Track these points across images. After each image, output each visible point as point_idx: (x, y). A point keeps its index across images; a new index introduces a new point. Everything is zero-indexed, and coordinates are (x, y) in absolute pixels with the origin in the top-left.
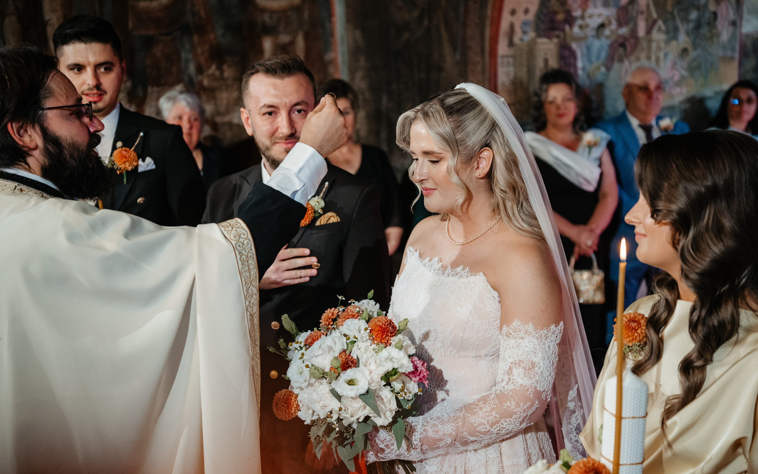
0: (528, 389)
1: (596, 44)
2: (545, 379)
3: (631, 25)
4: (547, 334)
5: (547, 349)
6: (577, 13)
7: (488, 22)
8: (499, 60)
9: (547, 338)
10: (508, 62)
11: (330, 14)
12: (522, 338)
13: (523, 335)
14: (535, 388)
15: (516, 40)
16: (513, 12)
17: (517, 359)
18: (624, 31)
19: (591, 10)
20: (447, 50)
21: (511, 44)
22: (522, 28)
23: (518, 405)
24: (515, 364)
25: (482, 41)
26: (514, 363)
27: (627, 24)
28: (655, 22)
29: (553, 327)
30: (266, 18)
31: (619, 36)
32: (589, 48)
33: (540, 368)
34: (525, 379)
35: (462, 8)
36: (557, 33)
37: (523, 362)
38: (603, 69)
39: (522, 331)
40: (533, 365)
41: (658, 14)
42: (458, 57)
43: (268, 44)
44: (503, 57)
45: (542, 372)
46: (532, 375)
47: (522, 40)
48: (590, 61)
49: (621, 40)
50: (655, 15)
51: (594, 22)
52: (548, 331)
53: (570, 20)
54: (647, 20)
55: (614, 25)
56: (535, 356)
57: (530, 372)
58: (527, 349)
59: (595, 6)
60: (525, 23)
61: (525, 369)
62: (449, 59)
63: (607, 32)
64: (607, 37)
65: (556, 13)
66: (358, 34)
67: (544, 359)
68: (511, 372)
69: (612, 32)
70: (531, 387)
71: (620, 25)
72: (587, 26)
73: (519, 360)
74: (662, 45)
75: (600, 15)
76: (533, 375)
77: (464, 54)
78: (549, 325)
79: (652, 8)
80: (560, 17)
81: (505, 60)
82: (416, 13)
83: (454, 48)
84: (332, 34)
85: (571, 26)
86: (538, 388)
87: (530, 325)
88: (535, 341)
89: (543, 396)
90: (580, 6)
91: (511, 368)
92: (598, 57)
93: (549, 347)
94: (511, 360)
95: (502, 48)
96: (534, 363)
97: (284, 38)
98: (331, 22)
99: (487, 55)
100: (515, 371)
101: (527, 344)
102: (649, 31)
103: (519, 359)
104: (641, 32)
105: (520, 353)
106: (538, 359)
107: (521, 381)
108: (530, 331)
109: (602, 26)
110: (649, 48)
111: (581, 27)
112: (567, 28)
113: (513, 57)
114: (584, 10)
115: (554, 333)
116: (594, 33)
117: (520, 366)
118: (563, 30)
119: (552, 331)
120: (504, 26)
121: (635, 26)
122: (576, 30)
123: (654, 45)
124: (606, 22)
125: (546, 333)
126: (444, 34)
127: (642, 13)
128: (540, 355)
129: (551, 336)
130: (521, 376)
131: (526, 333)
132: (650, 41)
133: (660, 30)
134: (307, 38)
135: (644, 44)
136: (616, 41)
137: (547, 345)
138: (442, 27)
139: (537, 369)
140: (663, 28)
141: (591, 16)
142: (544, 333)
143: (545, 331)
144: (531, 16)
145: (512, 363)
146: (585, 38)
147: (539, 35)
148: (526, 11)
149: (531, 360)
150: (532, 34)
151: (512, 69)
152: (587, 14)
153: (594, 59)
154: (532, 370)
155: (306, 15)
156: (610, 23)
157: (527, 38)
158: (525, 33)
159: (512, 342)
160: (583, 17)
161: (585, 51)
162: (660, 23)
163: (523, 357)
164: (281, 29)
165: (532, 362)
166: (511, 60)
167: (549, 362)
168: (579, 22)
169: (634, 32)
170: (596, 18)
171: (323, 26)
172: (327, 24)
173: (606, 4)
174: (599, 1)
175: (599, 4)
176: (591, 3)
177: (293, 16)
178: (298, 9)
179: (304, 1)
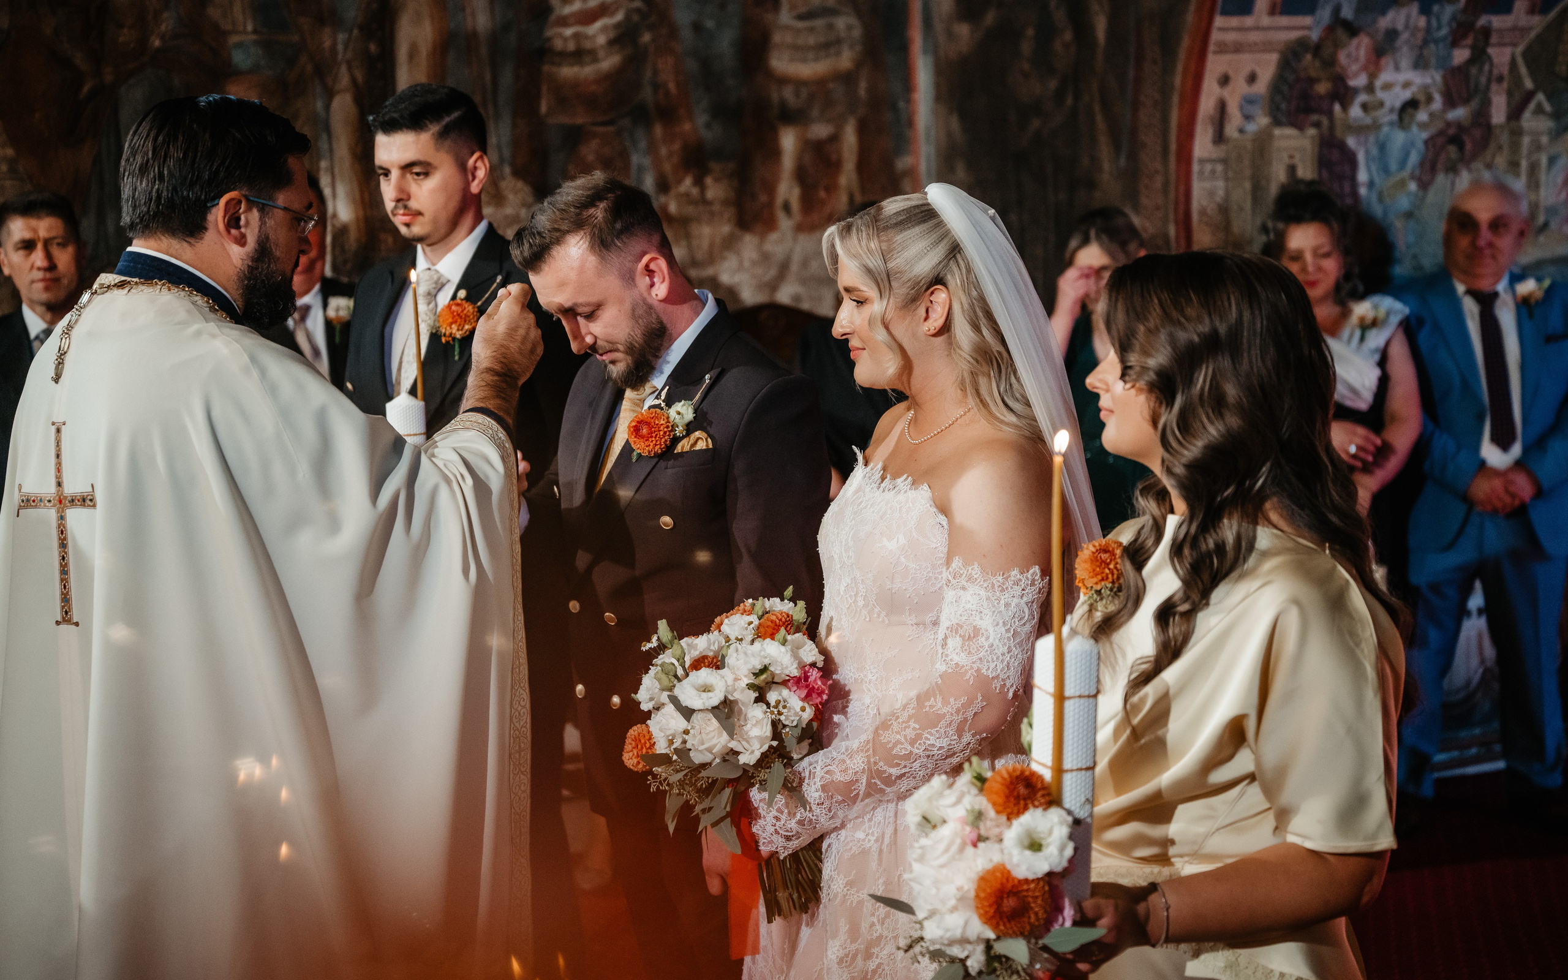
0: (966, 672)
1: (1399, 138)
2: (998, 658)
3: (1475, 103)
4: (1003, 584)
5: (1002, 608)
6: (1358, 81)
7: (1175, 99)
8: (1196, 168)
9: (1003, 590)
10: (1213, 172)
11: (908, 86)
12: (964, 588)
13: (965, 584)
14: (978, 670)
15: (1231, 130)
16: (1225, 80)
17: (953, 622)
18: (1459, 113)
19: (1385, 76)
20: (1105, 150)
21: (1219, 137)
22: (1241, 108)
23: (947, 702)
24: (953, 630)
25: (1165, 133)
26: (950, 629)
27: (1466, 101)
28: (1529, 96)
29: (1015, 573)
30: (788, 93)
31: (1449, 124)
32: (1382, 147)
33: (988, 638)
34: (962, 654)
35: (1131, 73)
36: (1315, 117)
37: (961, 627)
38: (1413, 186)
39: (964, 575)
40: (977, 632)
41: (1534, 80)
42: (1123, 161)
43: (788, 141)
44: (1202, 161)
45: (992, 646)
46: (973, 649)
47: (1241, 131)
48: (1386, 170)
49: (1452, 131)
50: (1529, 84)
51: (1397, 97)
52: (1006, 579)
53: (1343, 94)
54: (1510, 94)
55: (1437, 104)
56: (982, 618)
57: (971, 643)
58: (968, 606)
59: (1397, 68)
60: (1249, 101)
61: (963, 637)
62: (1106, 166)
63: (1422, 116)
64: (1423, 126)
65: (1312, 81)
66: (955, 124)
67: (997, 625)
68: (946, 644)
69: (1432, 115)
70: (972, 668)
71: (1450, 102)
72: (1381, 104)
73: (957, 624)
74: (1545, 140)
75: (1406, 85)
76: (976, 650)
77: (1133, 157)
78: (1007, 570)
79: (1523, 70)
80: (1322, 88)
81: (1208, 167)
82: (1053, 84)
83: (1117, 146)
84: (911, 123)
85: (1345, 107)
86: (984, 671)
87: (976, 566)
88: (983, 593)
90: (1365, 68)
91: (946, 637)
92: (1403, 163)
93: (1007, 605)
94: (949, 623)
95: (1202, 145)
96: (979, 630)
97: (820, 130)
98: (909, 101)
99: (1172, 159)
101: (969, 597)
102: (1515, 113)
103: (957, 622)
104: (1498, 115)
105: (959, 613)
106: (987, 622)
107: (956, 659)
108: (975, 576)
109: (1411, 105)
110: (1515, 146)
111: (1365, 107)
112: (1337, 108)
113: (1224, 161)
114: (1373, 76)
115: (1017, 583)
116: (1394, 117)
117: (958, 633)
118: (1330, 114)
119: (1013, 578)
120: (1207, 105)
121: (1486, 103)
122: (1356, 111)
123: (1526, 140)
124: (1421, 97)
125: (1001, 581)
126: (1099, 118)
127: (1500, 79)
128: (989, 617)
129: (1012, 588)
130: (957, 651)
131: (970, 579)
132: (1517, 133)
133: (1539, 110)
134: (863, 130)
135: (1504, 138)
136: (1441, 133)
137: (1002, 602)
138: (1097, 108)
139: (982, 640)
140: (1548, 107)
141: (1387, 87)
142: (999, 581)
143: (1000, 578)
144: (1261, 87)
145: (948, 628)
146: (1376, 126)
147: (1277, 122)
148: (1252, 78)
149: (974, 624)
150: (1264, 121)
151: (1220, 184)
152: (1378, 83)
153: (1393, 166)
154: (974, 641)
155: (862, 86)
156: (1429, 99)
157: (1251, 128)
158: (1248, 118)
159: (949, 595)
160: (1370, 88)
161: (1375, 151)
162: (1540, 97)
163: (963, 619)
164: (815, 112)
165: (975, 627)
166: (1219, 168)
167: (1008, 631)
168: (1362, 97)
169: (1482, 116)
170: (1397, 89)
171: (894, 108)
172: (901, 104)
173: (1420, 64)
174: (1405, 58)
175: (1405, 63)
176: (1387, 61)
177: (838, 90)
178: (848, 79)
179: (859, 64)
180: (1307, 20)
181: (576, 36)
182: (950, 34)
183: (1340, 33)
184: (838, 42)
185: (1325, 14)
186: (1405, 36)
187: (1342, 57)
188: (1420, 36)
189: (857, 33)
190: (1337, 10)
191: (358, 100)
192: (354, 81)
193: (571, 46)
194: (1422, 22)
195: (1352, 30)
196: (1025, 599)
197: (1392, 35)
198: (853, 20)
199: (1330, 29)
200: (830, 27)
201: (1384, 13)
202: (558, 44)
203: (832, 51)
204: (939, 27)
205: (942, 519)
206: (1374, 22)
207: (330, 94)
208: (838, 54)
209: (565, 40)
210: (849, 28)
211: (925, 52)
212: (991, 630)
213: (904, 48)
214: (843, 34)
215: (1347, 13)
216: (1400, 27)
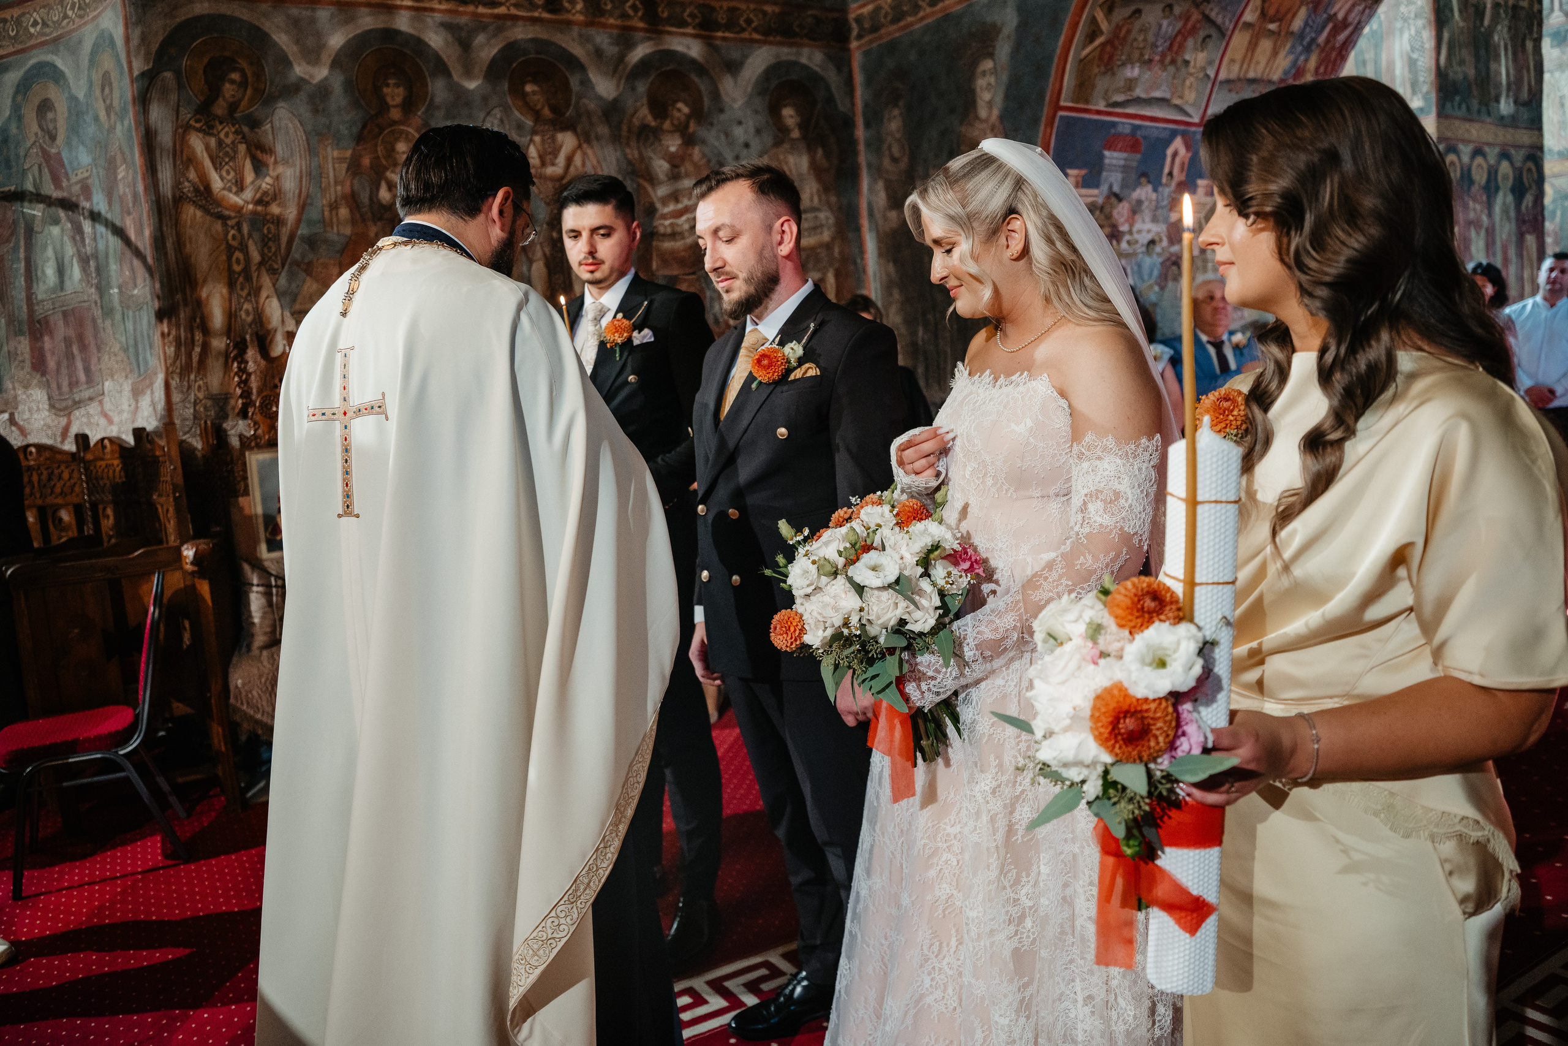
0: (1111, 530)
1: (1147, 261)
2: (1136, 517)
4: (1136, 450)
5: (1137, 472)
6: (1124, 228)
9: (1136, 457)
11: (862, 251)
12: (1099, 458)
13: (1101, 454)
14: (1122, 529)
17: (1092, 489)
19: (1138, 226)
23: (1095, 558)
24: (1091, 496)
26: (1089, 496)
29: (1144, 440)
31: (1172, 254)
32: (1139, 266)
33: (1127, 500)
34: (1105, 516)
37: (1102, 492)
38: (1156, 288)
39: (1099, 447)
40: (1117, 495)
45: (1130, 506)
46: (1115, 510)
48: (1142, 278)
49: (1174, 258)
51: (1144, 238)
52: (1138, 446)
53: (1117, 235)
55: (1165, 243)
56: (1120, 483)
57: (1112, 506)
58: (1107, 474)
59: (1144, 221)
61: (1104, 501)
63: (1158, 249)
64: (1159, 254)
66: (891, 267)
67: (1133, 487)
68: (1086, 509)
70: (1116, 527)
72: (1137, 242)
73: (1096, 490)
75: (1149, 231)
76: (1117, 511)
78: (1138, 438)
84: (864, 271)
86: (1126, 530)
87: (1110, 437)
88: (1118, 461)
89: (1136, 541)
90: (1127, 221)
91: (1085, 503)
92: (1151, 275)
93: (1140, 469)
94: (1086, 491)
96: (1118, 493)
98: (862, 259)
100: (1091, 507)
101: (1106, 466)
103: (1096, 488)
105: (1098, 480)
106: (1125, 486)
107: (1099, 520)
108: (1111, 447)
109: (1152, 242)
111: (1129, 242)
114: (1131, 225)
115: (1146, 450)
116: (1144, 249)
117: (1097, 498)
119: (1143, 445)
124: (1157, 239)
128: (1126, 481)
129: (1143, 454)
130: (1100, 513)
131: (1105, 449)
134: (837, 276)
136: (1168, 259)
137: (1136, 467)
139: (1122, 501)
141: (1139, 232)
142: (1132, 450)
143: (1133, 447)
145: (1086, 495)
146: (1135, 254)
149: (1114, 489)
152: (1135, 229)
153: (1146, 277)
154: (1116, 503)
155: (836, 250)
156: (1161, 240)
159: (1085, 465)
160: (1130, 232)
161: (1136, 268)
163: (1102, 485)
165: (1115, 491)
167: (1142, 492)
168: (1127, 237)
170: (1144, 234)
171: (855, 263)
172: (859, 261)
173: (1155, 220)
174: (1147, 215)
175: (1148, 218)
176: (1138, 217)
177: (823, 253)
178: (828, 246)
179: (833, 239)
180: (1095, 192)
181: (672, 225)
182: (885, 219)
183: (1113, 200)
184: (822, 226)
185: (1104, 188)
186: (1146, 204)
187: (1115, 213)
188: (1154, 203)
189: (831, 221)
190: (1111, 187)
191: (547, 265)
192: (545, 255)
193: (669, 230)
194: (1154, 196)
195: (1119, 198)
196: (1152, 463)
197: (1139, 202)
198: (829, 214)
199: (1108, 197)
200: (816, 217)
201: (1134, 190)
202: (662, 230)
203: (818, 231)
204: (878, 215)
205: (1063, 403)
206: (1130, 194)
207: (531, 262)
208: (821, 233)
209: (665, 227)
210: (827, 218)
211: (870, 230)
212: (1129, 494)
213: (858, 229)
214: (824, 222)
215: (1116, 189)
216: (1143, 198)
